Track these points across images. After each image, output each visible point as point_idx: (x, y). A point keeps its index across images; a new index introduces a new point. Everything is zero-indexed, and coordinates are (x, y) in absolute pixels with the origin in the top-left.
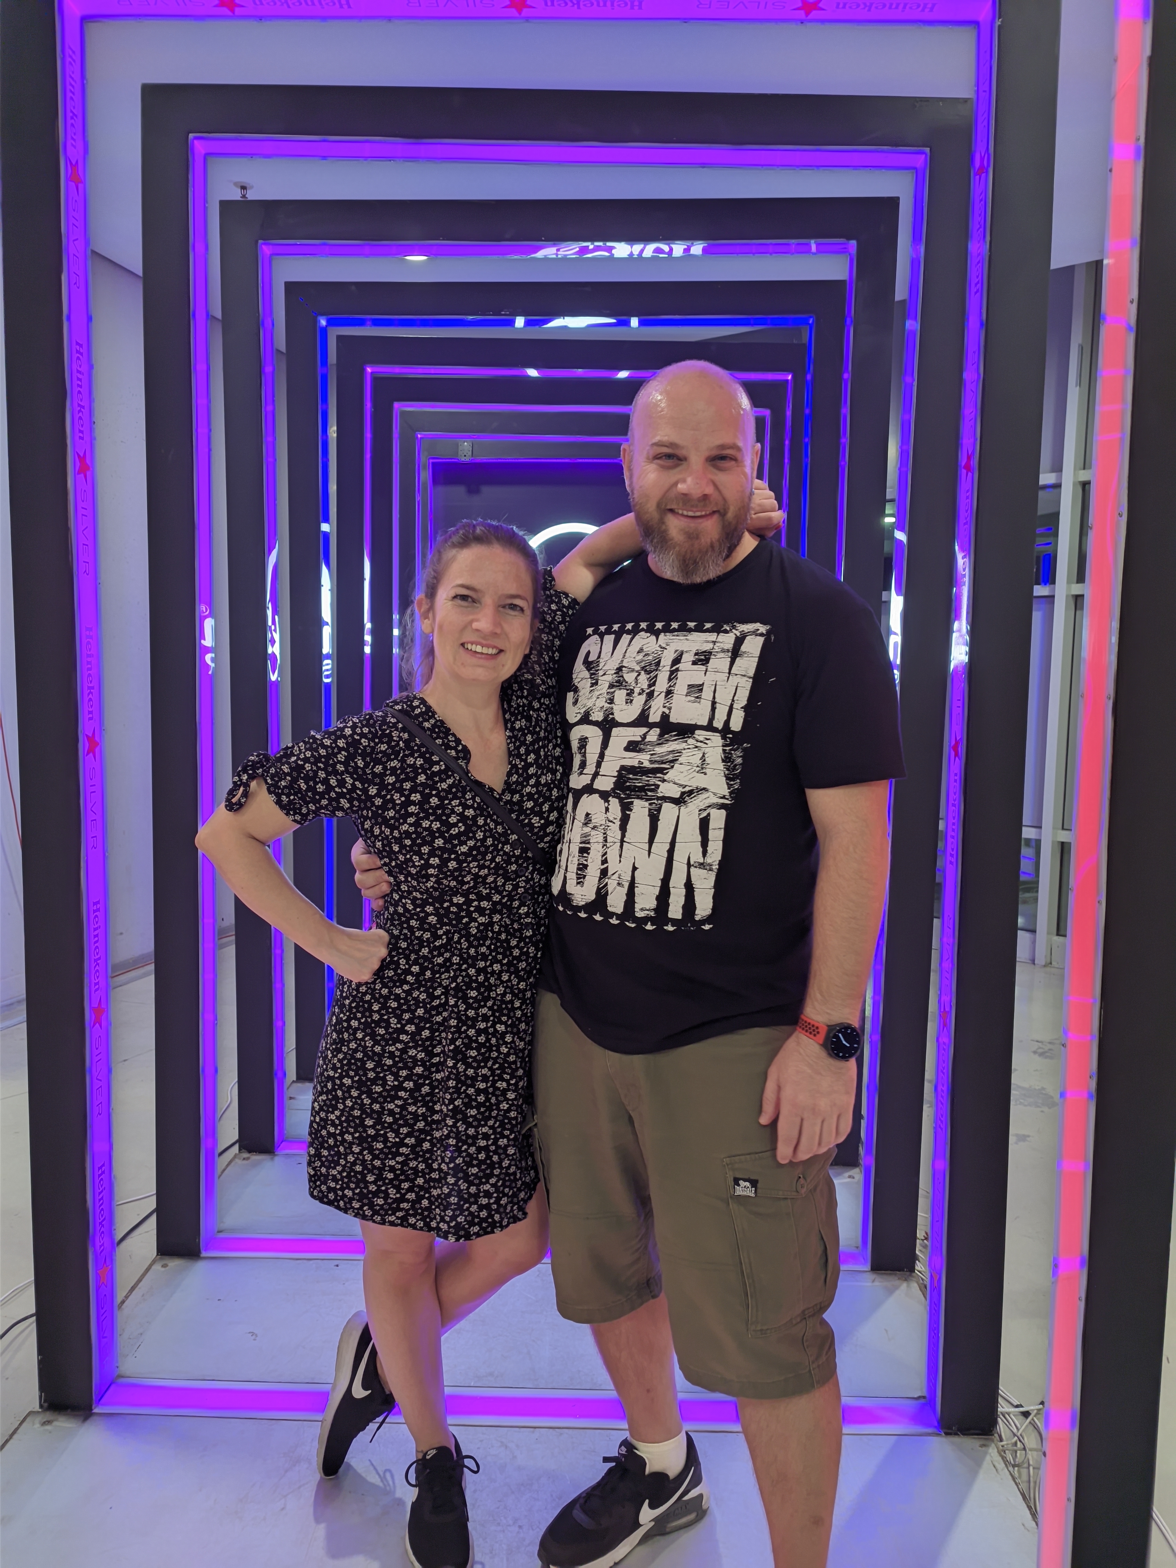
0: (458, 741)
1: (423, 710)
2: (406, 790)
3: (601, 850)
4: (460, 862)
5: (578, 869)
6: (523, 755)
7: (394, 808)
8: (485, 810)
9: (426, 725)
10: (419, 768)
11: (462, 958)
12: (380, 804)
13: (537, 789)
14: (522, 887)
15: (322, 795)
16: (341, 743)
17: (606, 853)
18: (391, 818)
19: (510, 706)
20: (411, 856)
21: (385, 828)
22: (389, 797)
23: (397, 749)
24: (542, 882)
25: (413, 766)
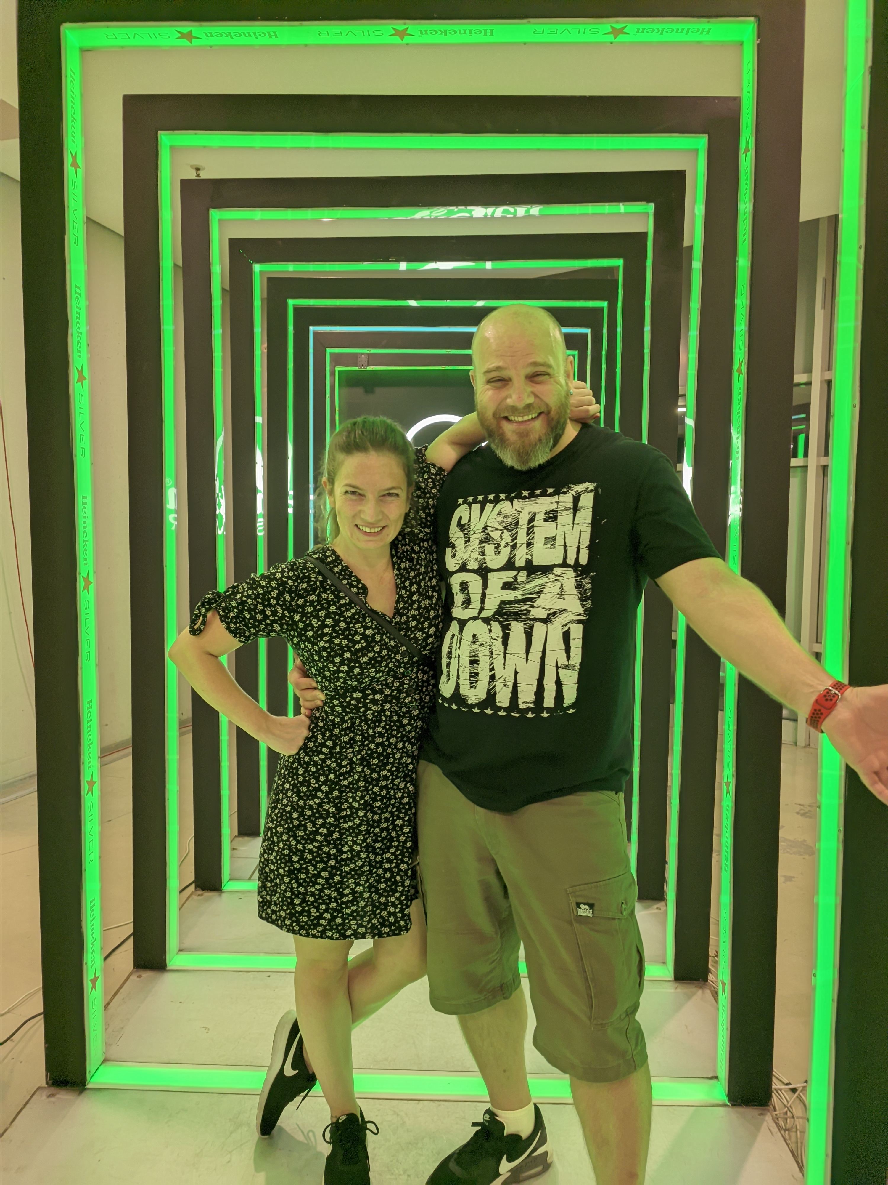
0: (359, 581)
1: (334, 559)
2: (321, 617)
3: (489, 661)
4: (362, 669)
5: (471, 676)
6: (407, 587)
7: (312, 630)
8: (381, 629)
9: (336, 569)
10: (331, 601)
11: (363, 737)
12: (302, 627)
13: (419, 611)
14: (407, 684)
16: (273, 584)
17: (493, 663)
18: (311, 637)
19: (397, 552)
20: (327, 664)
21: (308, 643)
22: (308, 622)
23: (315, 587)
25: (327, 600)
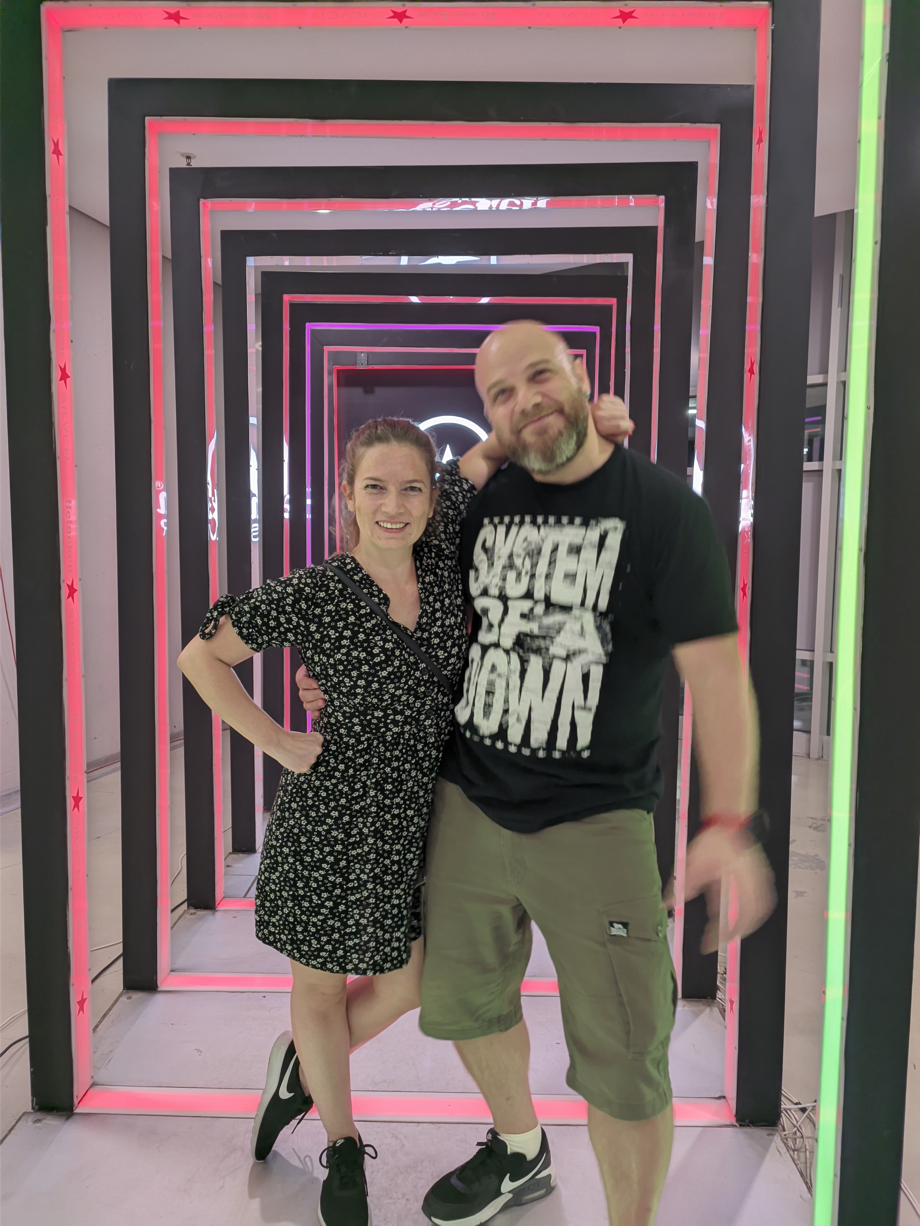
0: (380, 591)
1: (354, 566)
2: (339, 628)
3: (504, 694)
4: (381, 684)
5: (485, 705)
6: (431, 603)
7: (329, 641)
8: (401, 644)
9: (356, 578)
10: (350, 611)
11: (380, 759)
12: (319, 638)
13: (443, 629)
14: (428, 705)
15: (273, 629)
16: (289, 590)
17: (508, 696)
18: (328, 649)
19: (422, 564)
20: (343, 679)
21: (323, 656)
22: (325, 633)
23: (333, 596)
24: (444, 701)
25: (346, 609)
